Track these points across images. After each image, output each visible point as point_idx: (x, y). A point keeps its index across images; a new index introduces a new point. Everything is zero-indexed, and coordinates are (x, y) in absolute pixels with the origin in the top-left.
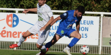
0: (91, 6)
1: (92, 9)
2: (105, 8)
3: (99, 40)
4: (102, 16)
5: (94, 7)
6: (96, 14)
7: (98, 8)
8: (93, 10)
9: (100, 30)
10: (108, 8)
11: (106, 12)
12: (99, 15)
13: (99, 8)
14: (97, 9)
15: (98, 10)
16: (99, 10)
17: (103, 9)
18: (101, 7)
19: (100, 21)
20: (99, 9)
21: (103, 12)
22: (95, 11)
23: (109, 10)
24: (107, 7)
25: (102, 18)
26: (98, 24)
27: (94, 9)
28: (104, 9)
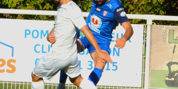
0: (126, 2)
1: (128, 7)
2: (156, 6)
3: (143, 76)
4: (149, 23)
5: (132, 4)
6: (136, 20)
7: (140, 5)
8: (131, 11)
9: (144, 54)
10: (162, 6)
11: (158, 14)
12: (143, 22)
13: (143, 5)
14: (139, 8)
15: (140, 10)
16: (143, 10)
17: (151, 8)
18: (148, 3)
19: (145, 35)
20: (142, 7)
21: (152, 14)
22: (134, 13)
23: (164, 10)
24: (159, 3)
25: (149, 28)
26: (142, 41)
27: (132, 7)
28: (153, 9)
